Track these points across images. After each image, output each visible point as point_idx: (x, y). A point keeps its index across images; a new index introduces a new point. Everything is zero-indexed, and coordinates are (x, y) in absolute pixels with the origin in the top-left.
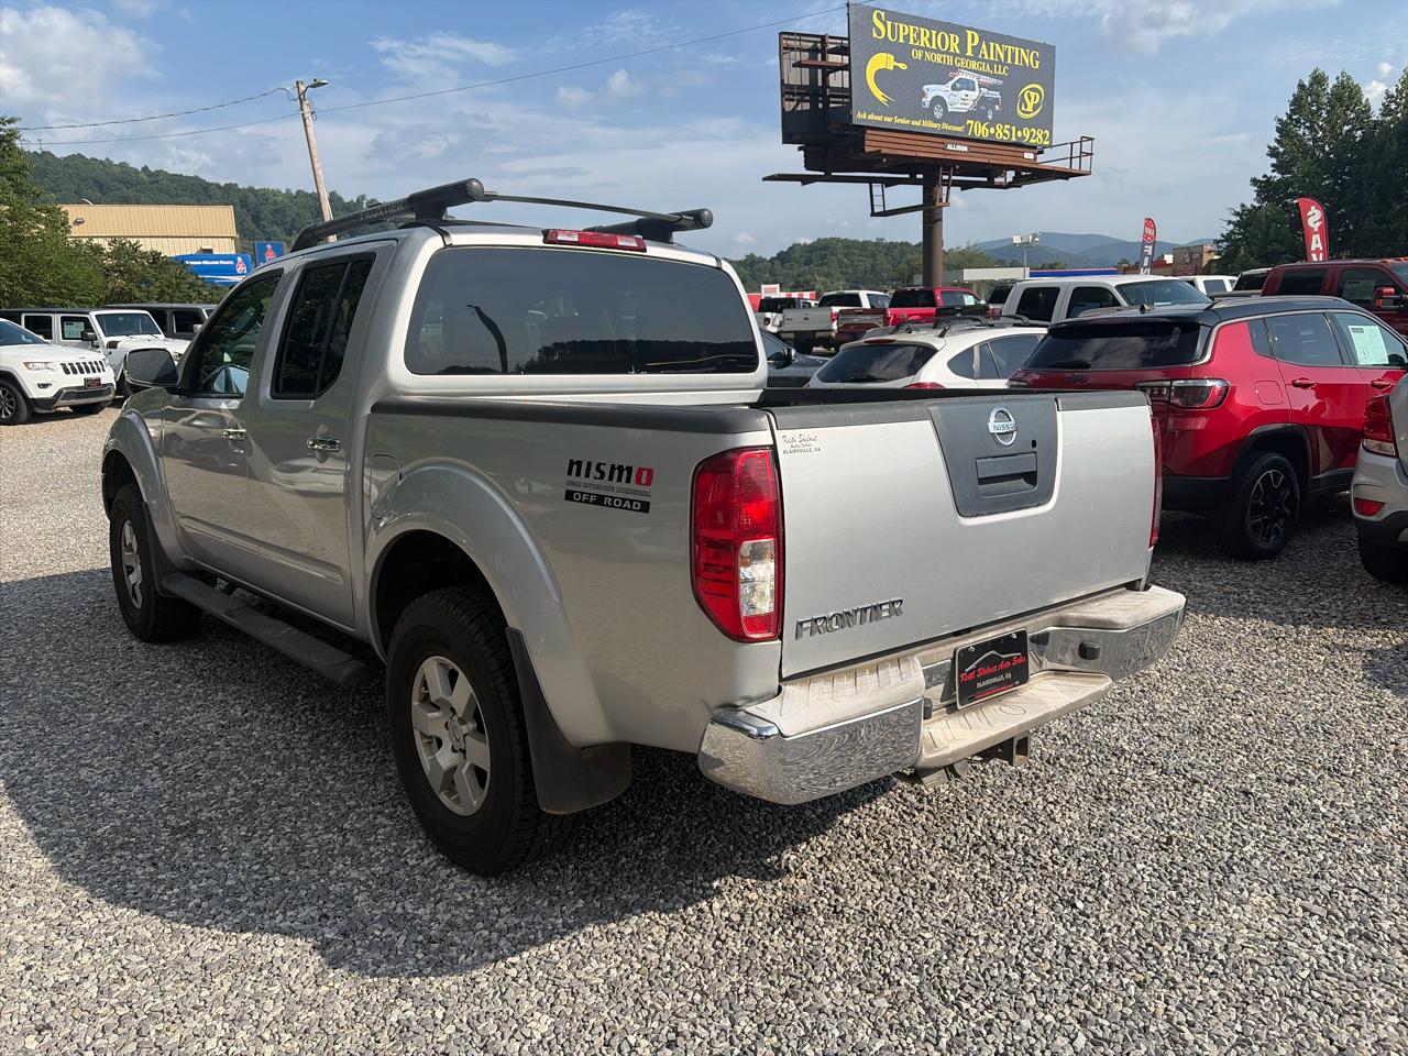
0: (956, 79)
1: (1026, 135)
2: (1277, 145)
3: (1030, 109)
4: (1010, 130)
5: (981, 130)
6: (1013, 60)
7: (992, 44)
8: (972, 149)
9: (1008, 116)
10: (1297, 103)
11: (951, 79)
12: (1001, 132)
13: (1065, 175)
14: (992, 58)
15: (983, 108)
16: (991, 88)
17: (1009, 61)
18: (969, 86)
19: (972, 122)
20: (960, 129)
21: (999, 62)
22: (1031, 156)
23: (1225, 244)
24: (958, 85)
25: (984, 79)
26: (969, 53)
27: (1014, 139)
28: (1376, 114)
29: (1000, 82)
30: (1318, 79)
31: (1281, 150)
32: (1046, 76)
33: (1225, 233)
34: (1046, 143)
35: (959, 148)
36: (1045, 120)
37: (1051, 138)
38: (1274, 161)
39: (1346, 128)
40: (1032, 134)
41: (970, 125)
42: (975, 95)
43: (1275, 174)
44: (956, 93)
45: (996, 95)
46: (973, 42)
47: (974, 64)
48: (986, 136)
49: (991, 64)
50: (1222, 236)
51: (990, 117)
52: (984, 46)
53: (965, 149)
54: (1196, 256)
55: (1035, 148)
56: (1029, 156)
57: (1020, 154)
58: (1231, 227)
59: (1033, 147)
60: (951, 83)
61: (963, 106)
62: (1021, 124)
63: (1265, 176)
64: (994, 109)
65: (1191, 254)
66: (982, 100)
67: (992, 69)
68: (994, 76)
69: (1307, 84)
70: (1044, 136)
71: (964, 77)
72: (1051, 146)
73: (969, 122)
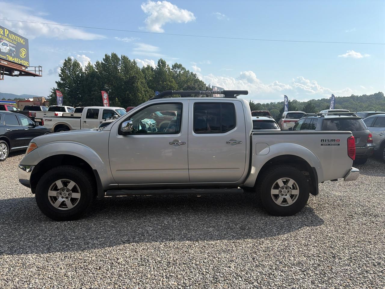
0: (3, 42)
1: (22, 62)
2: (61, 74)
3: (23, 55)
4: (18, 60)
5: (11, 59)
6: (18, 40)
7: (12, 35)
8: (8, 64)
9: (17, 56)
10: (65, 64)
11: (2, 42)
12: (16, 60)
13: (34, 75)
14: (12, 39)
15: (11, 52)
16: (13, 47)
17: (17, 41)
18: (7, 45)
19: (8, 56)
20: (5, 57)
21: (14, 40)
22: (24, 69)
23: (51, 98)
24: (4, 44)
25: (10, 44)
26: (6, 36)
27: (20, 63)
28: (84, 70)
29: (15, 46)
30: (70, 59)
31: (62, 75)
32: (26, 47)
33: (51, 95)
34: (28, 66)
35: (5, 63)
36: (27, 59)
37: (29, 64)
38: (61, 78)
39: (77, 73)
40: (24, 62)
41: (7, 57)
42: (8, 48)
43: (61, 81)
44: (3, 46)
45: (14, 49)
46: (7, 33)
47: (7, 39)
48: (12, 61)
49: (12, 40)
50: (50, 95)
51: (13, 55)
52: (10, 34)
53: (6, 63)
54: (41, 100)
55: (25, 66)
56: (23, 68)
57: (21, 68)
58: (52, 93)
59: (24, 66)
60: (1, 43)
61: (5, 51)
62: (21, 59)
63: (59, 81)
64: (14, 53)
65: (39, 99)
66: (10, 50)
67: (12, 41)
68: (13, 44)
69: (67, 60)
70: (27, 63)
71: (5, 42)
72: (29, 67)
73: (7, 56)
